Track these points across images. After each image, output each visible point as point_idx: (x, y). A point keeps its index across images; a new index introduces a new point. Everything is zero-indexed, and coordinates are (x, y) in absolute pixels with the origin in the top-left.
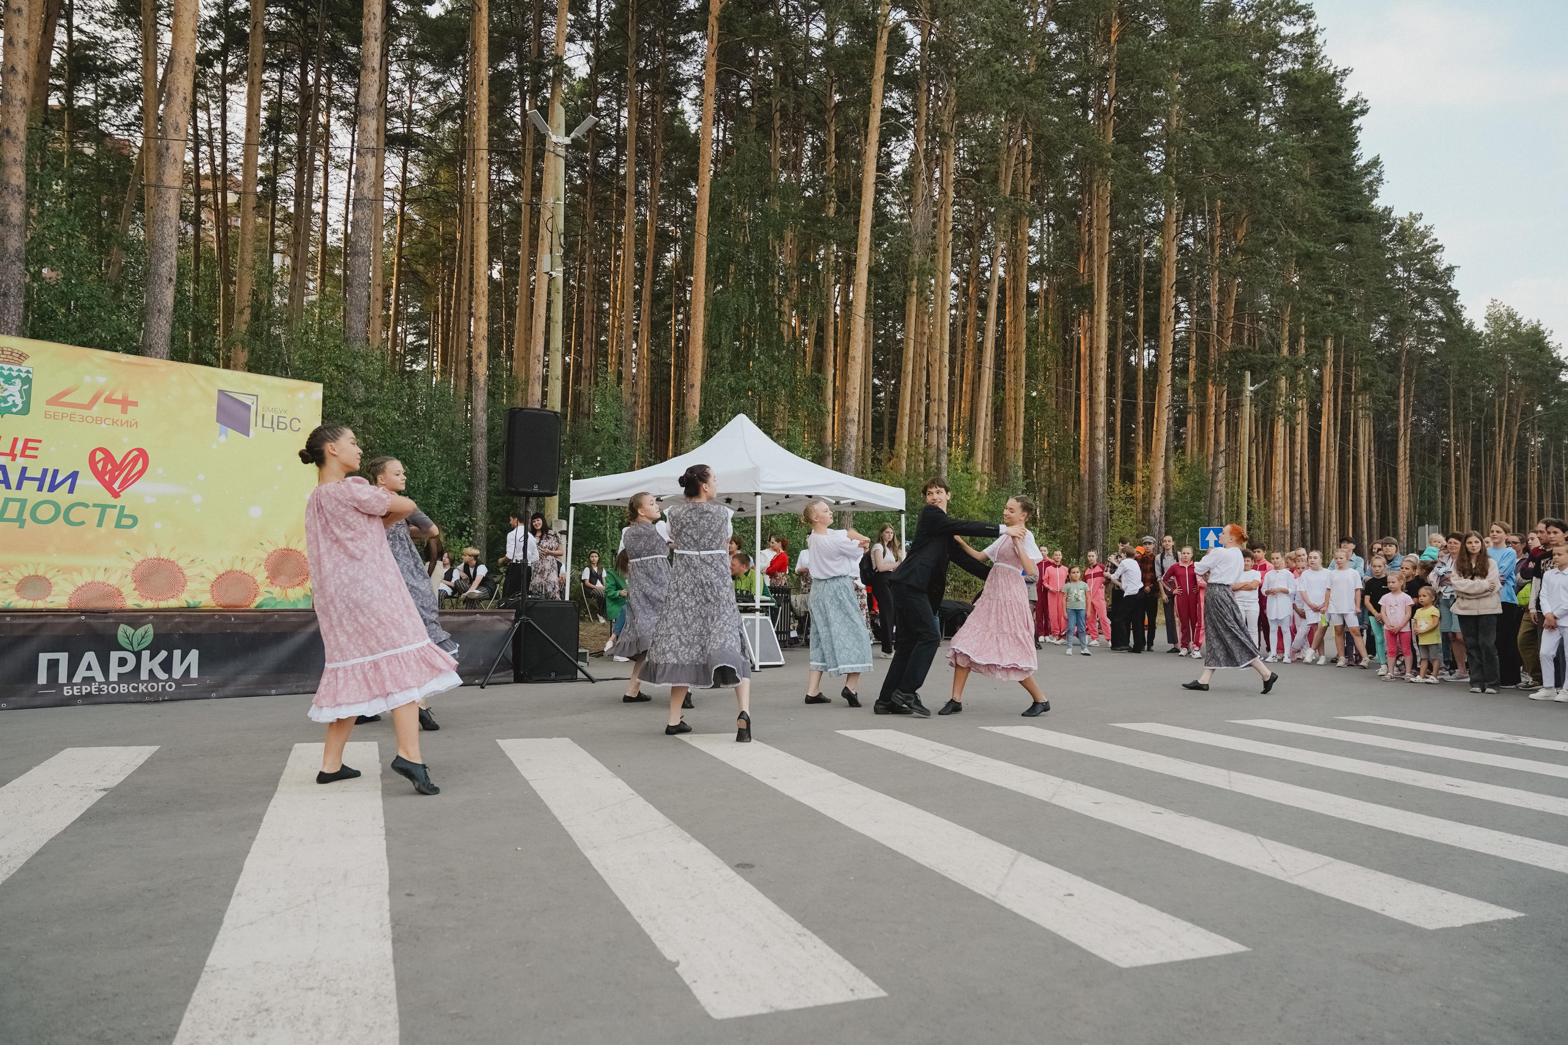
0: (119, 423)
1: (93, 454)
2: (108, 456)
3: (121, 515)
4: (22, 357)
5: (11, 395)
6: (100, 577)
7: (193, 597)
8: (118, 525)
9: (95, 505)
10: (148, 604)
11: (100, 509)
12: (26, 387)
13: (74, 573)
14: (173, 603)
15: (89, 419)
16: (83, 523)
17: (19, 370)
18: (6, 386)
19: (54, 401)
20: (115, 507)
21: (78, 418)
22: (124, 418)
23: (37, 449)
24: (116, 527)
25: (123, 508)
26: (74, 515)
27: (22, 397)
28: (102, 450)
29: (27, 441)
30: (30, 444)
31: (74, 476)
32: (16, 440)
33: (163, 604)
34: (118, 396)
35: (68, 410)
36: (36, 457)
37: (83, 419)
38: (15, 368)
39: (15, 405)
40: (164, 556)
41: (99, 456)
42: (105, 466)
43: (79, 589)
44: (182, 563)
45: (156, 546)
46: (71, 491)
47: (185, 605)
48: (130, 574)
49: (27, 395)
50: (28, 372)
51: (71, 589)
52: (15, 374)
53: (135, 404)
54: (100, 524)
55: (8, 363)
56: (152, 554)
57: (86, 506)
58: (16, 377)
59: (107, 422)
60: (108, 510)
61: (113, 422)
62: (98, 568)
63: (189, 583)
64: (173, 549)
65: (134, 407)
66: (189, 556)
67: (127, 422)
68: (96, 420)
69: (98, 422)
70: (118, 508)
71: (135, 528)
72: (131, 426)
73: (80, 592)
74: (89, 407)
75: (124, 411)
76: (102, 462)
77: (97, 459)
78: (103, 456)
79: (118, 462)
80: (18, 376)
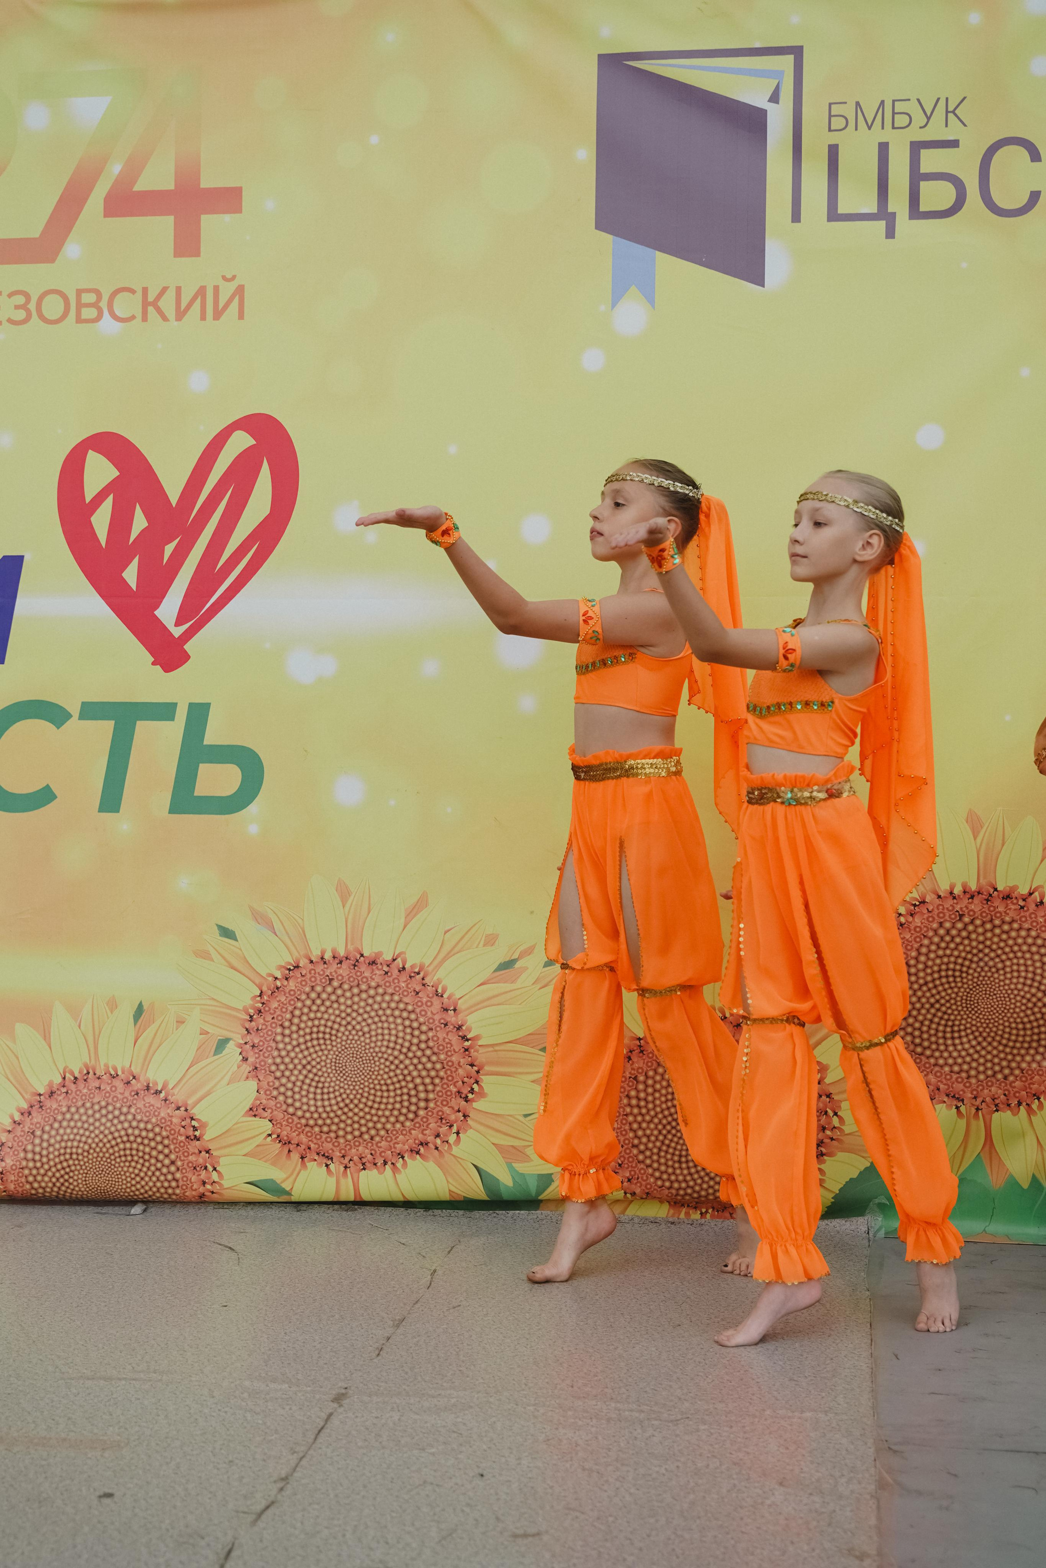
0: (168, 304)
1: (74, 468)
3: (194, 750)
6: (118, 1051)
7: (510, 1154)
8: (184, 797)
9: (91, 711)
11: (108, 726)
13: (21, 1029)
14: (420, 1179)
15: (53, 307)
16: (45, 796)
20: (165, 711)
21: (7, 308)
22: (190, 275)
24: (176, 808)
25: (198, 714)
28: (112, 445)
31: (7, 578)
33: (376, 1186)
34: (158, 176)
37: (30, 308)
40: (378, 941)
41: (99, 472)
42: (120, 522)
43: (37, 1104)
44: (455, 979)
45: (344, 893)
47: (476, 1187)
48: (238, 1036)
53: (229, 199)
54: (111, 799)
56: (328, 937)
57: (56, 714)
59: (126, 305)
60: (142, 728)
61: (145, 304)
62: (113, 1005)
63: (486, 1081)
64: (412, 912)
65: (227, 218)
66: (491, 940)
67: (202, 291)
68: (80, 305)
69: (89, 313)
70: (181, 714)
71: (253, 808)
72: (217, 315)
73: (37, 1117)
74: (46, 247)
75: (187, 243)
76: (108, 503)
77: (90, 492)
78: (114, 473)
79: (174, 497)
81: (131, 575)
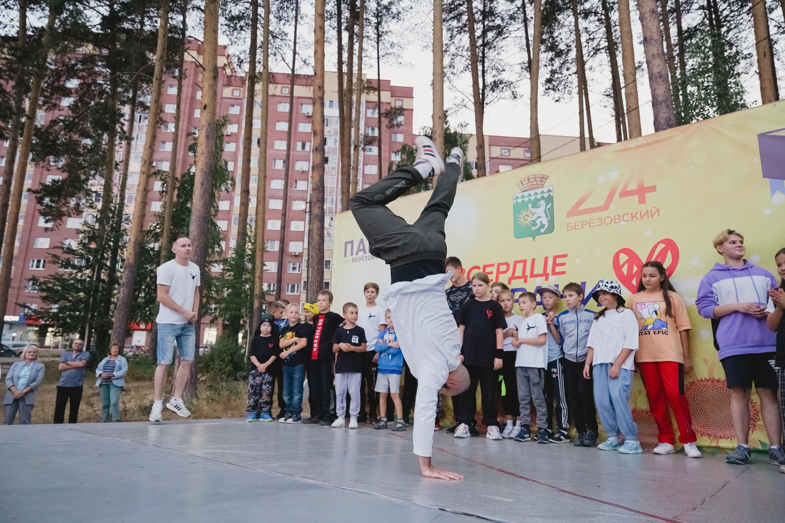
0: (638, 216)
1: (616, 258)
2: (633, 257)
4: (544, 178)
5: (539, 217)
12: (549, 206)
15: (608, 221)
17: (543, 192)
18: (534, 210)
19: (573, 212)
21: (597, 222)
22: (643, 208)
23: (564, 264)
27: (547, 217)
28: (625, 251)
29: (555, 258)
30: (559, 261)
32: (546, 259)
34: (633, 186)
35: (586, 217)
36: (564, 273)
37: (602, 222)
38: (539, 191)
39: (542, 226)
41: (623, 258)
42: (630, 269)
49: (550, 213)
50: (549, 191)
53: (653, 189)
55: (534, 188)
58: (541, 200)
59: (627, 218)
61: (632, 217)
65: (653, 193)
67: (647, 212)
68: (615, 219)
69: (617, 221)
72: (652, 216)
74: (605, 207)
75: (642, 201)
76: (626, 265)
77: (621, 263)
78: (627, 258)
79: (644, 261)
80: (543, 198)
81: (634, 282)
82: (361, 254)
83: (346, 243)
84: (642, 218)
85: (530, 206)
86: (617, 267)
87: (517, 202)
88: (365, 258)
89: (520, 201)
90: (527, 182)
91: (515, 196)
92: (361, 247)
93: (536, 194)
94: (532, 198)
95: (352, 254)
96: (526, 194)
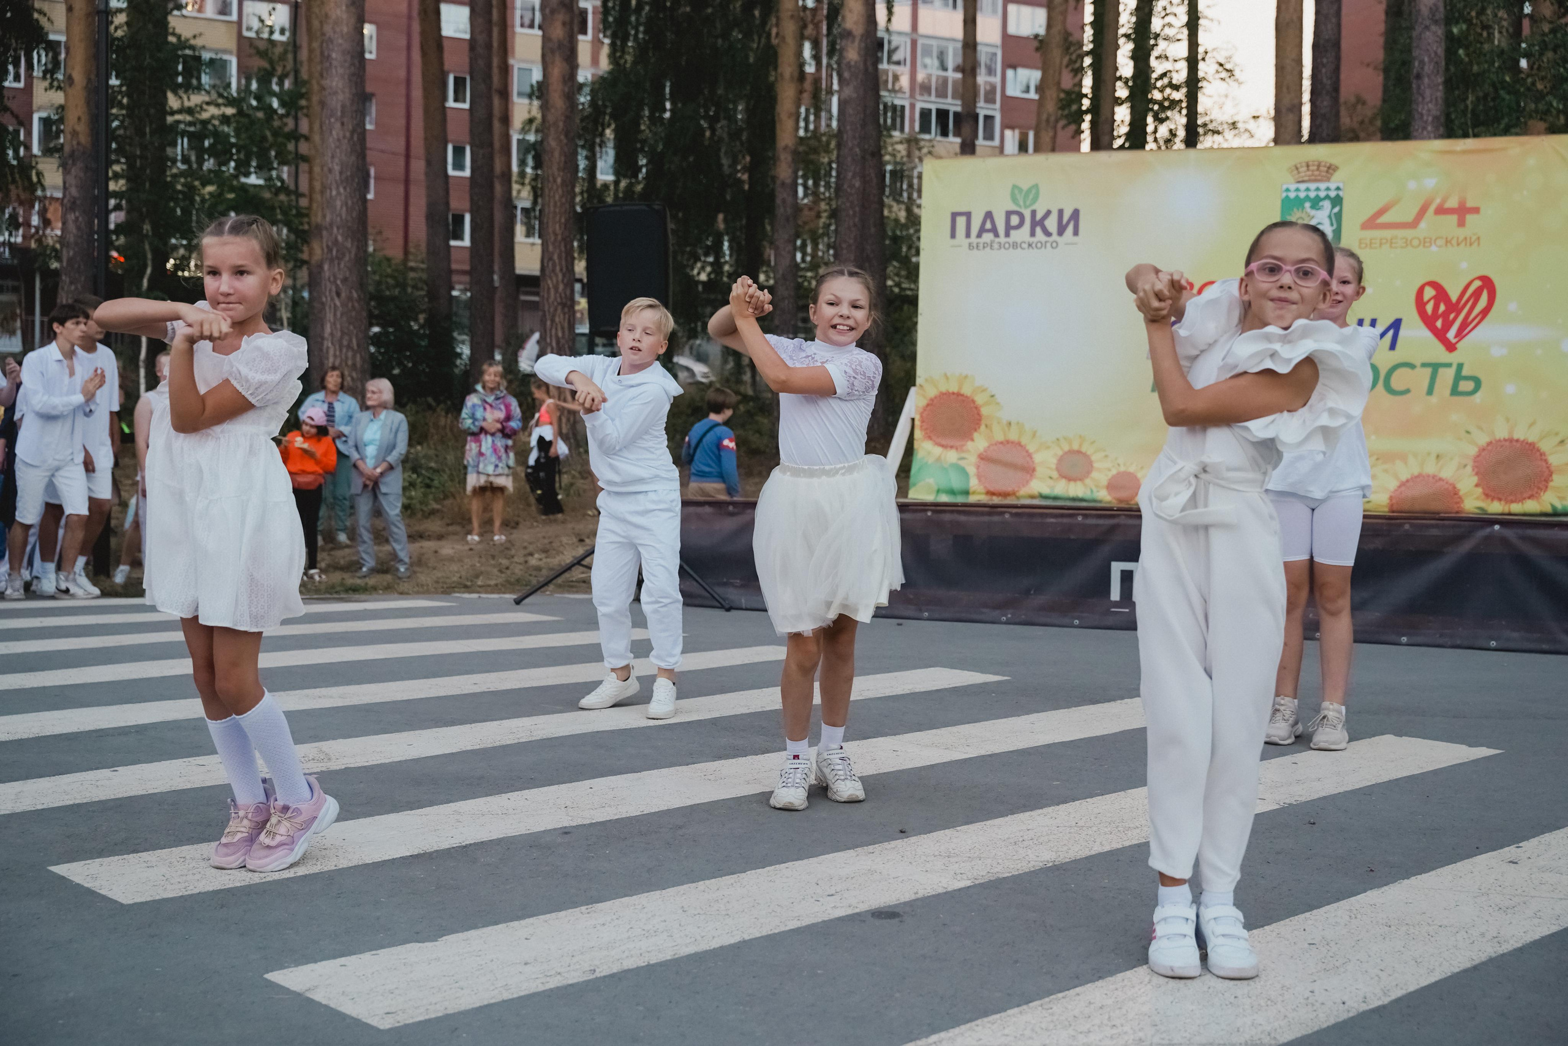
0: (1454, 242)
1: (1420, 292)
2: (1441, 293)
3: (1459, 377)
4: (1331, 169)
5: (1319, 224)
6: (1430, 469)
7: (1561, 498)
8: (1455, 391)
9: (1424, 365)
10: (1496, 507)
11: (1430, 370)
12: (1336, 210)
13: (1398, 462)
14: (1531, 506)
15: (1415, 242)
16: (1407, 391)
17: (1328, 189)
18: (1313, 212)
19: (1371, 224)
20: (1449, 365)
21: (1402, 243)
22: (1461, 233)
24: (1452, 394)
25: (1460, 366)
26: (1396, 382)
27: (1332, 225)
28: (1434, 285)
31: (1396, 325)
33: (1516, 508)
34: (1453, 203)
35: (1387, 233)
37: (1408, 243)
38: (1323, 186)
40: (1520, 434)
41: (1429, 293)
42: (1436, 307)
43: (1403, 484)
44: (1544, 446)
45: (1508, 420)
46: (1393, 346)
47: (1549, 509)
48: (1470, 463)
49: (1337, 219)
50: (1338, 189)
51: (1393, 485)
52: (1322, 194)
53: (1476, 210)
54: (1430, 392)
55: (1316, 181)
56: (1502, 433)
57: (1411, 366)
58: (1324, 199)
59: (1439, 242)
60: (1441, 371)
61: (1447, 242)
62: (1429, 454)
63: (1554, 477)
64: (1531, 425)
65: (1475, 216)
66: (1557, 434)
67: (1466, 238)
68: (1424, 242)
69: (1427, 244)
70: (1454, 367)
71: (1478, 395)
72: (1471, 244)
73: (1403, 488)
74: (1414, 224)
75: (1461, 223)
76: (1432, 302)
77: (1426, 298)
78: (1435, 293)
79: (1454, 299)
80: (1327, 197)
81: (1439, 324)
82: (988, 237)
83: (954, 216)
84: (1458, 244)
85: (1307, 205)
86: (1420, 304)
87: (1287, 197)
88: (996, 246)
89: (1292, 195)
90: (1305, 169)
91: (1285, 187)
92: (988, 226)
93: (1318, 189)
94: (1312, 195)
95: (968, 235)
96: (1303, 186)
